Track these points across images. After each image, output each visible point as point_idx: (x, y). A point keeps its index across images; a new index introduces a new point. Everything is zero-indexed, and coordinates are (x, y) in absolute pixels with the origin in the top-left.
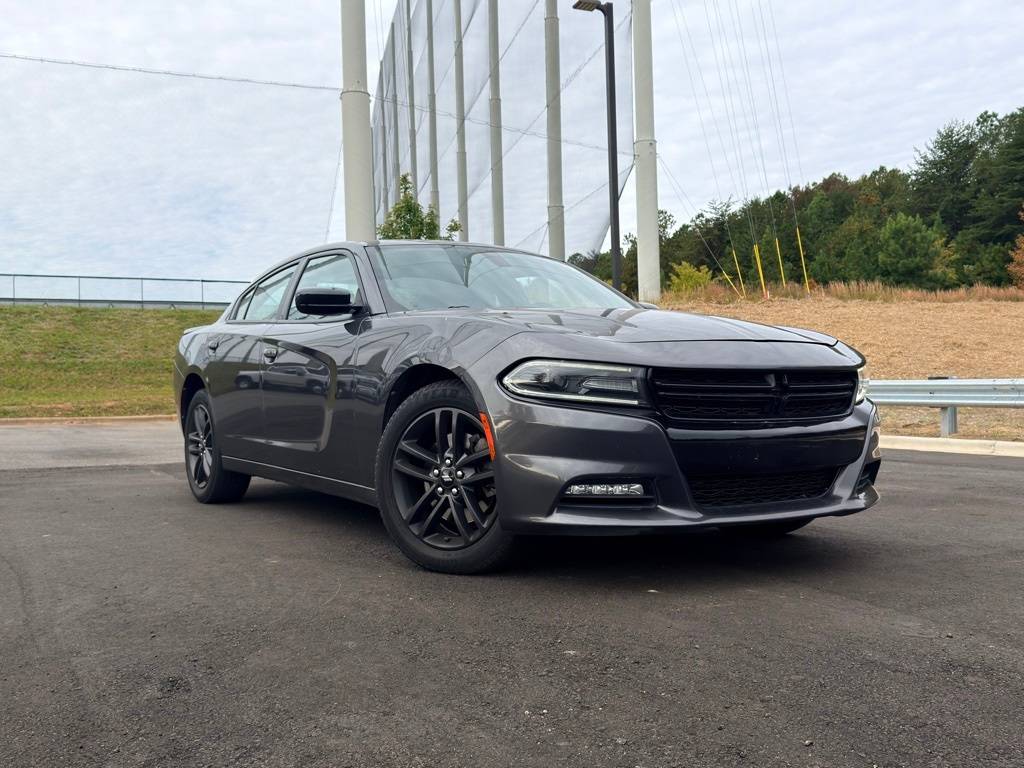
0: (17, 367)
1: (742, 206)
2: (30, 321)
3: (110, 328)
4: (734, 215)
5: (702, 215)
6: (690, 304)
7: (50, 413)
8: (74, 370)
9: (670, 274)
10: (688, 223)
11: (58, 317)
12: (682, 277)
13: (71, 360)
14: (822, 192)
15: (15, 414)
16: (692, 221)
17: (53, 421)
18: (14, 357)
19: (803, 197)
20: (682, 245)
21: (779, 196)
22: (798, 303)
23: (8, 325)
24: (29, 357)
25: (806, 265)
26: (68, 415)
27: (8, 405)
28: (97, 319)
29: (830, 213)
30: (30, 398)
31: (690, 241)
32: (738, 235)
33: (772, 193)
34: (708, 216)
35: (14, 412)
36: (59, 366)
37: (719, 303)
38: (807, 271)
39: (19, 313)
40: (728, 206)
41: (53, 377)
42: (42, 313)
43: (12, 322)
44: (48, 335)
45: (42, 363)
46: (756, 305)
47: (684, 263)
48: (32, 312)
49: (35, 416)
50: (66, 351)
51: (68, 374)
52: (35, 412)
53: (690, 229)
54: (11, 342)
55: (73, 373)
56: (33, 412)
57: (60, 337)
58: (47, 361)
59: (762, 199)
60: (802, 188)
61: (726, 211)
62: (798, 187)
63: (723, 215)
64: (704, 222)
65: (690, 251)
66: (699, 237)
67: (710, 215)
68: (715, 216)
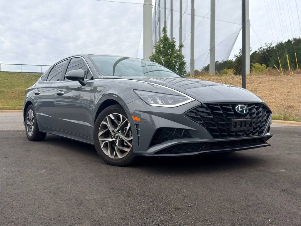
1: (276, 45)
4: (273, 48)
5: (262, 48)
6: (263, 76)
9: (252, 67)
10: (257, 50)
12: (256, 68)
16: (258, 50)
19: (298, 41)
20: (255, 58)
21: (289, 41)
31: (257, 56)
33: (287, 40)
37: (274, 75)
40: (271, 44)
46: (288, 77)
47: (256, 63)
53: (257, 52)
59: (284, 42)
60: (298, 38)
61: (270, 46)
62: (296, 38)
63: (269, 48)
64: (262, 50)
65: (258, 59)
66: (260, 55)
67: (265, 47)
68: (266, 48)
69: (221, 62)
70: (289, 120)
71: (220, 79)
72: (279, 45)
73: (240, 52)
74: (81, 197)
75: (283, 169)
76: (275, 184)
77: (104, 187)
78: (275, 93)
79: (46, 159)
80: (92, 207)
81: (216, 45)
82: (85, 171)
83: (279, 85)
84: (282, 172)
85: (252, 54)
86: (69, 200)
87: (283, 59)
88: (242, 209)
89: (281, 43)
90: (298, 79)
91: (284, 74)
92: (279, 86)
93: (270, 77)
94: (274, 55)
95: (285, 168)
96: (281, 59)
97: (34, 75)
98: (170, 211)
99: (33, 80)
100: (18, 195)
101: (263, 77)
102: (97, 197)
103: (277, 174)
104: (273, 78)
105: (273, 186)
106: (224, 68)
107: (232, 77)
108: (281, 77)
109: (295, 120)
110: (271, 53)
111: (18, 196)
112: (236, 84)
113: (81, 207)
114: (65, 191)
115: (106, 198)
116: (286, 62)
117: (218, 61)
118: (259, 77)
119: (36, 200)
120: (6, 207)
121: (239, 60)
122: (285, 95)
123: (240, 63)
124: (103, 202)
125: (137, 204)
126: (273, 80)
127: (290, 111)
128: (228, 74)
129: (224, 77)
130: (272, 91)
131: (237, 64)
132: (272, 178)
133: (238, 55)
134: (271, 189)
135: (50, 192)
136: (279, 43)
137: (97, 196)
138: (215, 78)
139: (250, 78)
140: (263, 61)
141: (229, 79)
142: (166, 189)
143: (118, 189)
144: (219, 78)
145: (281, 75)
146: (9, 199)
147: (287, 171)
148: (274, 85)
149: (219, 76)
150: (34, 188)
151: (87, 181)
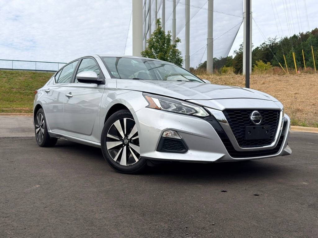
0: (10, 93)
1: (280, 40)
2: (16, 77)
3: (45, 80)
4: (277, 43)
5: (265, 43)
6: (267, 75)
7: (20, 111)
8: (31, 95)
9: (254, 65)
10: (259, 46)
11: (26, 75)
12: (258, 66)
13: (30, 91)
14: (312, 35)
15: (7, 111)
16: (261, 45)
17: (21, 115)
18: (9, 90)
19: (304, 37)
21: (295, 36)
22: (312, 75)
23: (8, 78)
24: (15, 90)
25: (305, 63)
26: (27, 112)
27: (5, 108)
28: (40, 77)
29: (315, 43)
30: (13, 105)
31: (260, 53)
32: (279, 51)
33: (292, 35)
34: (267, 43)
35: (6, 111)
36: (25, 94)
37: (279, 75)
38: (305, 64)
39: (12, 74)
40: (275, 40)
41: (23, 98)
42: (20, 74)
43: (9, 76)
44: (22, 82)
45: (20, 92)
46: (294, 76)
48: (17, 73)
49: (14, 112)
50: (28, 88)
51: (28, 97)
52: (14, 111)
53: (260, 48)
54: (8, 84)
55: (30, 96)
56: (13, 111)
57: (26, 83)
58: (21, 91)
59: (289, 38)
60: (304, 33)
61: (274, 42)
62: (303, 33)
63: (273, 43)
64: (265, 46)
65: (260, 56)
66: (263, 51)
67: (268, 43)
68: (270, 43)
69: (219, 59)
70: (298, 125)
71: (220, 79)
72: (283, 41)
73: (240, 48)
74: (90, 216)
75: (304, 182)
76: (300, 199)
77: (113, 204)
78: (281, 95)
79: (36, 172)
80: (106, 227)
81: (214, 40)
82: (86, 186)
83: (284, 85)
84: (304, 185)
85: (253, 51)
86: (76, 219)
87: (288, 56)
88: (272, 227)
89: (286, 38)
90: (305, 79)
91: (289, 73)
92: (285, 87)
93: (274, 76)
94: (278, 51)
95: (306, 180)
96: (286, 56)
97: (4, 71)
98: (194, 231)
99: (3, 78)
100: (16, 214)
101: (267, 77)
102: (108, 216)
103: (299, 187)
104: (277, 78)
105: (297, 200)
106: (223, 67)
107: (232, 76)
108: (287, 77)
109: (305, 125)
110: (275, 49)
111: (16, 216)
112: (237, 84)
113: (93, 227)
114: (70, 210)
115: (119, 216)
116: (292, 59)
117: (215, 58)
118: (263, 77)
119: (39, 220)
120: (6, 230)
121: (239, 57)
122: (292, 97)
123: (240, 61)
124: (116, 221)
125: (156, 224)
126: (278, 80)
127: (298, 114)
128: (228, 73)
129: (223, 77)
130: (277, 92)
131: (237, 62)
132: (294, 192)
133: (238, 51)
134: (297, 204)
135: (52, 210)
136: (283, 38)
137: (108, 214)
138: (214, 77)
139: (252, 77)
140: (266, 59)
141: (230, 79)
142: (183, 206)
143: (129, 206)
144: (218, 77)
145: (287, 74)
146: (7, 219)
147: (309, 184)
148: (279, 85)
149: (218, 75)
150: (33, 207)
151: (91, 197)
